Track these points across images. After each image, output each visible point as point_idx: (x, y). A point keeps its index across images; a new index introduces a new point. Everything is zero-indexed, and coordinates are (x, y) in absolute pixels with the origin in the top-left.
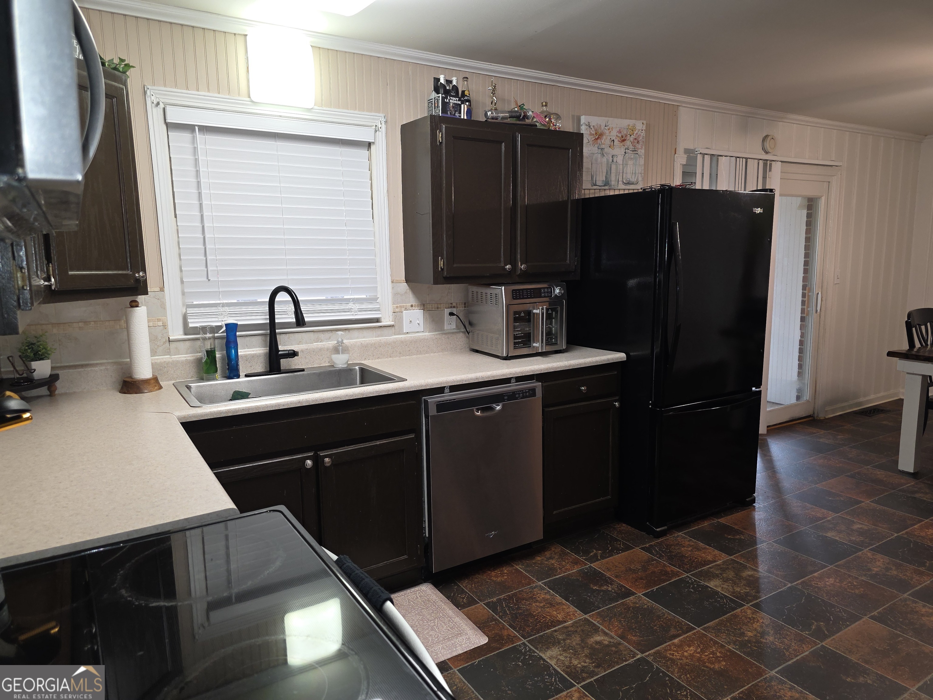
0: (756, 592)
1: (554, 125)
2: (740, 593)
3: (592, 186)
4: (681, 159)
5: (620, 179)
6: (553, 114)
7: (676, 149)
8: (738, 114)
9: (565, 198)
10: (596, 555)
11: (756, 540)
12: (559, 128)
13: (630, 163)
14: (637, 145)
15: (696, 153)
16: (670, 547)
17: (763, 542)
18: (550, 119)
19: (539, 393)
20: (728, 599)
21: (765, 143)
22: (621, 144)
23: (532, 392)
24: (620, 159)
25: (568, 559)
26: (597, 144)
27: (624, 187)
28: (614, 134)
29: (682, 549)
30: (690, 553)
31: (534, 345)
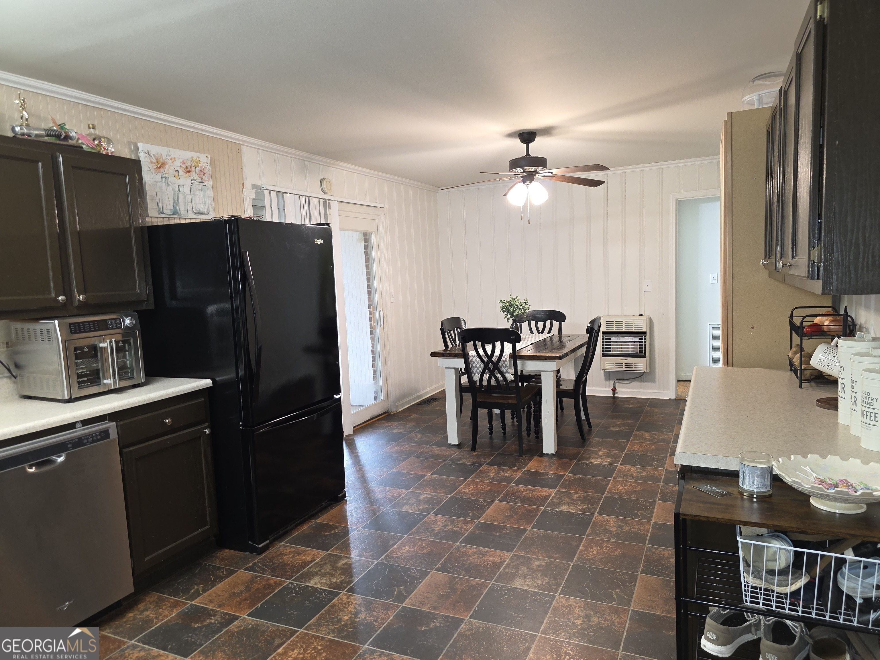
0: (349, 578)
1: (105, 149)
2: (336, 583)
3: (159, 214)
4: (249, 194)
5: (190, 209)
6: (105, 138)
7: (243, 184)
8: (297, 157)
9: (127, 225)
10: (197, 591)
11: (348, 530)
12: (112, 153)
13: (198, 193)
14: (204, 177)
15: (263, 189)
16: (273, 560)
17: (354, 530)
18: (100, 142)
19: (114, 434)
20: (326, 592)
21: (323, 184)
22: (187, 175)
23: (105, 434)
24: (187, 189)
25: (165, 605)
26: (160, 173)
27: (194, 216)
28: (177, 164)
29: (285, 558)
30: (291, 559)
31: (105, 381)
